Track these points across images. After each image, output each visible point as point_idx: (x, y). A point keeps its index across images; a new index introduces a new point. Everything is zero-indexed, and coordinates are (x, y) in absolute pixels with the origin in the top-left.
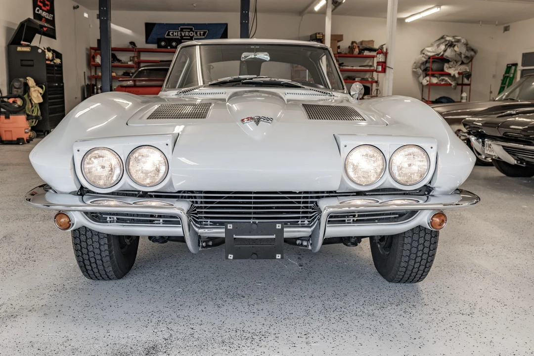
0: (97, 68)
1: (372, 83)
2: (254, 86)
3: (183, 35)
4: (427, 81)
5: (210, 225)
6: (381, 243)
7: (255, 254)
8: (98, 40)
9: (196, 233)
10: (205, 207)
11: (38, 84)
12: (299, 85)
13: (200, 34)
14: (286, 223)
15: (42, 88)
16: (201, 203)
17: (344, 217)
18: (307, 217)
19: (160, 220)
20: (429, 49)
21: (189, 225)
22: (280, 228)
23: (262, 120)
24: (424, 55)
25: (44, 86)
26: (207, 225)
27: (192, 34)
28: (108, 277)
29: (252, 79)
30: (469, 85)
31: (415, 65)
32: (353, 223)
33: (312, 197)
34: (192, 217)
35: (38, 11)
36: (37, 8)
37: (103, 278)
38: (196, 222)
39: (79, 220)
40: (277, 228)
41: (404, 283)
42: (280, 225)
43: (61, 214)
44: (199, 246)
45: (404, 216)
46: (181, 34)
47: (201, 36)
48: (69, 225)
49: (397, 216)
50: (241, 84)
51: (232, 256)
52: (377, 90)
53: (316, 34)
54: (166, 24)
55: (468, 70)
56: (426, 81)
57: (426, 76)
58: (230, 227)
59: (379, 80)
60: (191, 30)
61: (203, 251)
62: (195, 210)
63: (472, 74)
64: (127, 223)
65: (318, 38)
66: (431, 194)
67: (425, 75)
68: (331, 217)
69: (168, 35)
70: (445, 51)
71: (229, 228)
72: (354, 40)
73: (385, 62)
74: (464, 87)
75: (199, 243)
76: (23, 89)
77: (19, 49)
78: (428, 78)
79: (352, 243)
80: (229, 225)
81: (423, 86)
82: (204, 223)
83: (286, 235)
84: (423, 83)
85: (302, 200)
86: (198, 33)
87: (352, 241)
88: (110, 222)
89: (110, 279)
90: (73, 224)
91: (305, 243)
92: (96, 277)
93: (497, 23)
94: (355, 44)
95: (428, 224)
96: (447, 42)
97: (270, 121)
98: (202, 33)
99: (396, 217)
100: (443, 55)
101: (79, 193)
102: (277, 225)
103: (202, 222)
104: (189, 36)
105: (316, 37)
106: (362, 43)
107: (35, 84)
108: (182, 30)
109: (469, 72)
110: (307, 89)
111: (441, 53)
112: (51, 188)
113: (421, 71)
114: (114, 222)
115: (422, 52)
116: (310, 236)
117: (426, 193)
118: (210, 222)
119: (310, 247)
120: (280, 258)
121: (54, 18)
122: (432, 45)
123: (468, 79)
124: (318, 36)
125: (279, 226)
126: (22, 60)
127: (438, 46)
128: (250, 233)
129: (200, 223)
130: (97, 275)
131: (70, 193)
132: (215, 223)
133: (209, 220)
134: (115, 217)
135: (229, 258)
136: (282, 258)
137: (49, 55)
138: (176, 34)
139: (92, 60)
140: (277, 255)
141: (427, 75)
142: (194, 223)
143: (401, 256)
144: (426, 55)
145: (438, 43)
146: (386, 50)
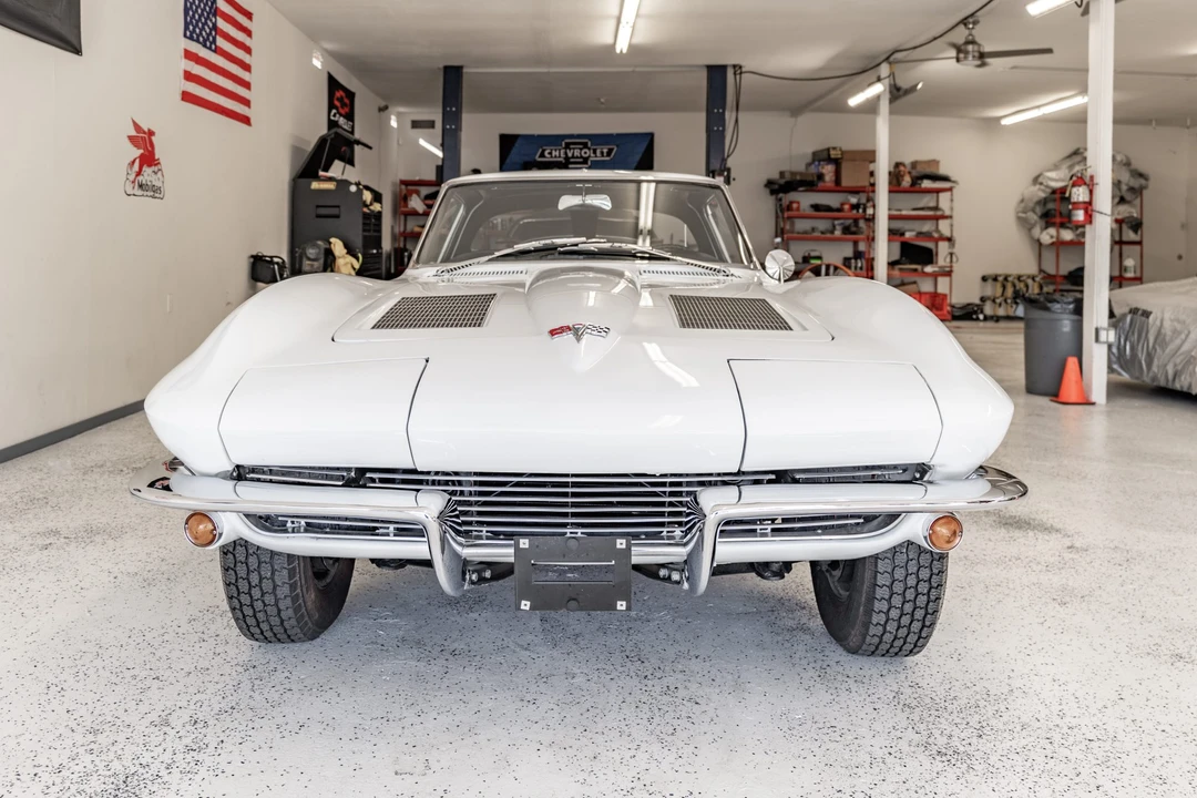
0: (409, 217)
1: (936, 241)
2: (581, 257)
3: (570, 155)
4: (1052, 237)
5: (488, 538)
6: (834, 573)
7: (574, 599)
8: (438, 167)
9: (456, 555)
10: (477, 503)
11: (351, 251)
12: (667, 255)
13: (602, 153)
14: (636, 536)
15: (357, 259)
16: (470, 494)
17: (753, 522)
18: (680, 524)
19: (388, 528)
20: (1052, 175)
21: (443, 540)
22: (624, 546)
23: (589, 331)
24: (1042, 187)
25: (360, 255)
26: (480, 538)
27: (586, 153)
28: (289, 636)
29: (576, 245)
30: (1140, 243)
31: (1023, 205)
32: (772, 536)
33: (689, 484)
34: (449, 523)
35: (334, 116)
36: (334, 111)
37: (279, 640)
38: (458, 533)
39: (233, 527)
40: (618, 546)
41: (883, 655)
42: (624, 541)
43: (198, 515)
44: (464, 580)
45: (875, 522)
46: (566, 153)
47: (603, 156)
48: (213, 537)
49: (861, 521)
50: (557, 255)
51: (528, 603)
52: (951, 254)
53: (828, 150)
54: (539, 136)
55: (1135, 215)
56: (1048, 237)
57: (1046, 228)
58: (524, 543)
59: (954, 234)
60: (585, 145)
61: (472, 590)
62: (455, 510)
63: (1145, 221)
64: (326, 533)
65: (832, 156)
66: (925, 479)
67: (1044, 224)
68: (728, 523)
69: (542, 155)
71: (522, 546)
72: (899, 160)
73: (1090, 203)
74: (1125, 248)
75: (464, 574)
76: (322, 261)
77: (315, 185)
78: (1052, 231)
79: (773, 572)
80: (522, 541)
81: (1040, 244)
82: (474, 533)
83: (635, 560)
84: (1042, 241)
85: (668, 489)
86: (598, 152)
87: (774, 569)
88: (293, 532)
89: (293, 641)
90: (221, 535)
91: (676, 576)
92: (267, 638)
93: (1189, 123)
94: (902, 168)
95: (925, 538)
97: (604, 334)
98: (605, 151)
99: (858, 524)
101: (235, 474)
102: (619, 541)
103: (471, 531)
104: (581, 157)
105: (829, 155)
106: (914, 164)
107: (345, 251)
108: (568, 146)
109: (1136, 219)
110: (682, 263)
112: (183, 464)
113: (1035, 217)
114: (299, 532)
115: (1036, 180)
116: (685, 562)
117: (918, 475)
118: (487, 532)
119: (686, 586)
120: (624, 608)
121: (353, 127)
122: (1056, 167)
123: (1136, 232)
124: (832, 152)
125: (621, 544)
126: (318, 206)
127: (1071, 168)
128: (564, 556)
129: (467, 534)
130: (269, 634)
131: (216, 475)
132: (496, 535)
133: (484, 529)
134: (303, 522)
135: (523, 607)
136: (629, 608)
137: (367, 196)
138: (557, 153)
139: (402, 203)
140: (619, 603)
141: (1048, 225)
142: (453, 534)
143: (872, 598)
144: (1047, 186)
145: (1069, 163)
146: (1092, 177)
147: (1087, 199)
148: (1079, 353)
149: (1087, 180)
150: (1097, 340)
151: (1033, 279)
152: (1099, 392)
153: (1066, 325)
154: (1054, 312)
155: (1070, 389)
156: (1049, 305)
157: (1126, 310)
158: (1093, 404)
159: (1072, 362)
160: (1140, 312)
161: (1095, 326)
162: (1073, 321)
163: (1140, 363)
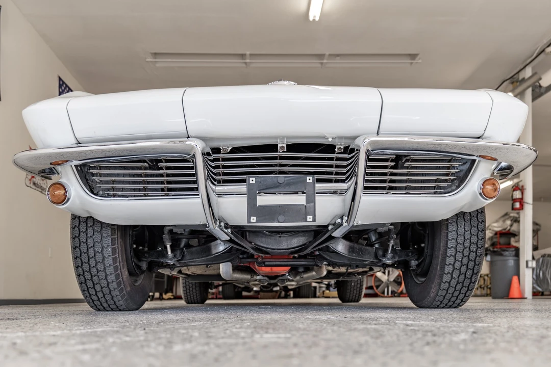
7: (282, 215)
22: (311, 181)
24: (491, 231)
28: (118, 307)
32: (394, 194)
37: (112, 309)
38: (213, 179)
39: (77, 192)
40: (308, 181)
48: (64, 197)
51: (255, 218)
58: (252, 180)
70: (511, 225)
73: (522, 199)
88: (114, 197)
92: (104, 308)
96: (512, 218)
100: (509, 230)
111: (507, 228)
125: (310, 179)
127: (504, 221)
128: (276, 188)
130: (106, 306)
143: (445, 256)
144: (493, 230)
145: (503, 219)
146: (523, 186)
147: (520, 197)
148: (518, 273)
149: (520, 187)
150: (527, 266)
151: (487, 275)
152: (528, 292)
153: (511, 262)
154: (506, 256)
155: (515, 292)
156: (503, 253)
157: (540, 256)
158: (526, 298)
159: (515, 279)
160: (547, 256)
161: (526, 260)
162: (515, 260)
163: (547, 280)
